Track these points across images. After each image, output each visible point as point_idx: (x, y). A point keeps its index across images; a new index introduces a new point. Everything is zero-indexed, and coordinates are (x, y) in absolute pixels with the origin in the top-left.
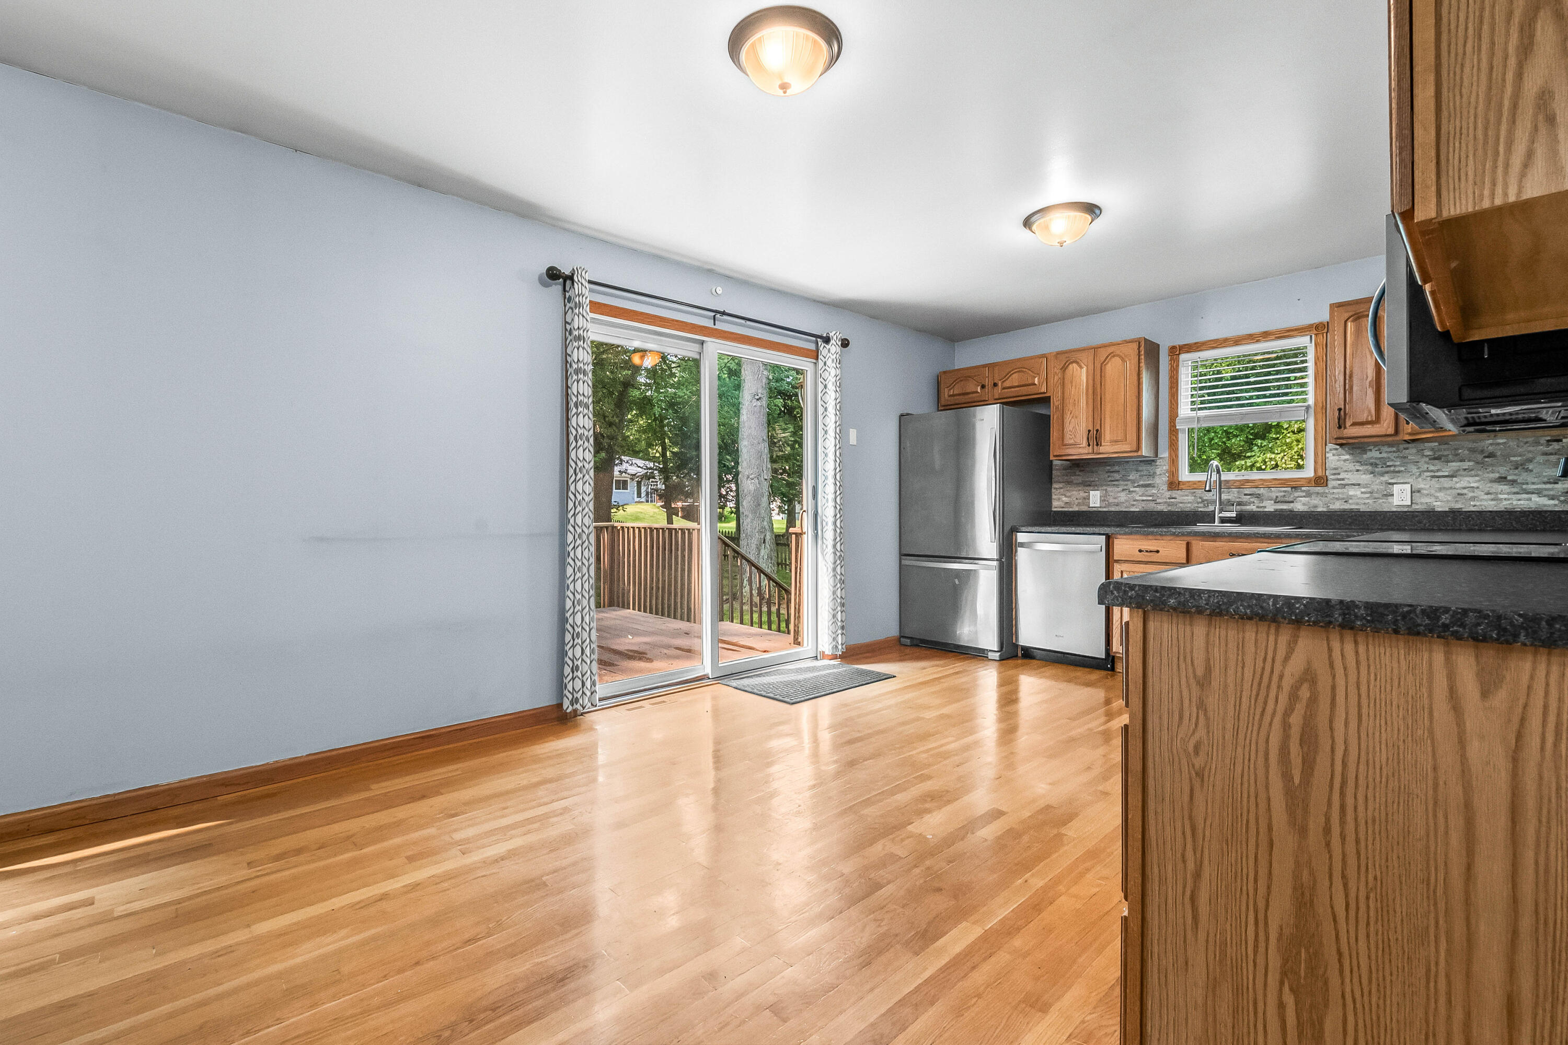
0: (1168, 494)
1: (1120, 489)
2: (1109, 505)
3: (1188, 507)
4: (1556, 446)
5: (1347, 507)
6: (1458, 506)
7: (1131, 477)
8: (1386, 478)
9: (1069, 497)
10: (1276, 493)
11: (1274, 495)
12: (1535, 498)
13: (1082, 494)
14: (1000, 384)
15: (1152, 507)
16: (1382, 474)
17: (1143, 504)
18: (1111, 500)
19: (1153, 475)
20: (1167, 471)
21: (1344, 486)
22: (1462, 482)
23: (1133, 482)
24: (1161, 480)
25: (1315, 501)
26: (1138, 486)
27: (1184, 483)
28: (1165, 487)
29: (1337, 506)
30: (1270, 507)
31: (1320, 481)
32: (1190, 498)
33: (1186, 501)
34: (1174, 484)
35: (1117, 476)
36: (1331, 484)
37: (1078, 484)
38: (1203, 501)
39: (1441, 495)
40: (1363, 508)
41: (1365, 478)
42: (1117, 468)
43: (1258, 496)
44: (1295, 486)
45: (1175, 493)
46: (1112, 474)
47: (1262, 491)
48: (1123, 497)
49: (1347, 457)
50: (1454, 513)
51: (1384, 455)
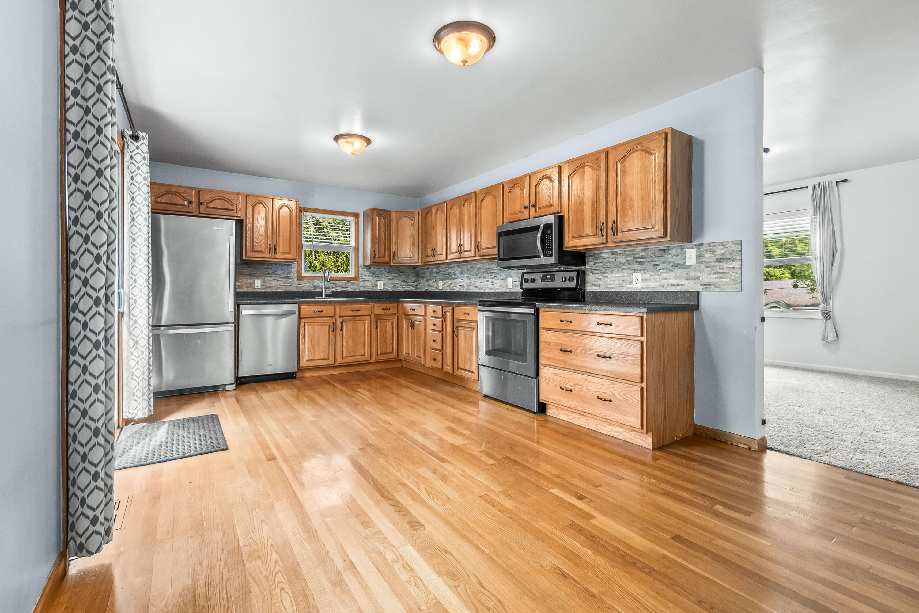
0: (297, 282)
1: (272, 279)
2: (266, 287)
3: (307, 289)
4: (415, 270)
5: (365, 290)
6: (394, 290)
7: (278, 273)
8: (376, 279)
9: (241, 282)
10: (342, 283)
11: (341, 284)
12: (410, 287)
13: (249, 281)
14: (205, 204)
15: (289, 289)
16: (375, 277)
17: (285, 287)
18: (267, 285)
19: (290, 272)
20: (297, 271)
21: (364, 281)
22: (396, 281)
23: (280, 275)
24: (294, 275)
25: (355, 287)
26: (282, 278)
27: (305, 277)
28: (296, 279)
29: (362, 289)
30: (340, 289)
31: (357, 279)
32: (308, 285)
33: (306, 286)
34: (300, 278)
35: (271, 272)
36: (361, 280)
37: (247, 275)
38: (314, 286)
39: (390, 285)
40: (370, 290)
41: (370, 278)
42: (270, 267)
43: (335, 284)
44: (349, 280)
45: (301, 282)
46: (268, 270)
47: (337, 282)
48: (274, 283)
49: (365, 270)
50: (393, 292)
51: (376, 270)
